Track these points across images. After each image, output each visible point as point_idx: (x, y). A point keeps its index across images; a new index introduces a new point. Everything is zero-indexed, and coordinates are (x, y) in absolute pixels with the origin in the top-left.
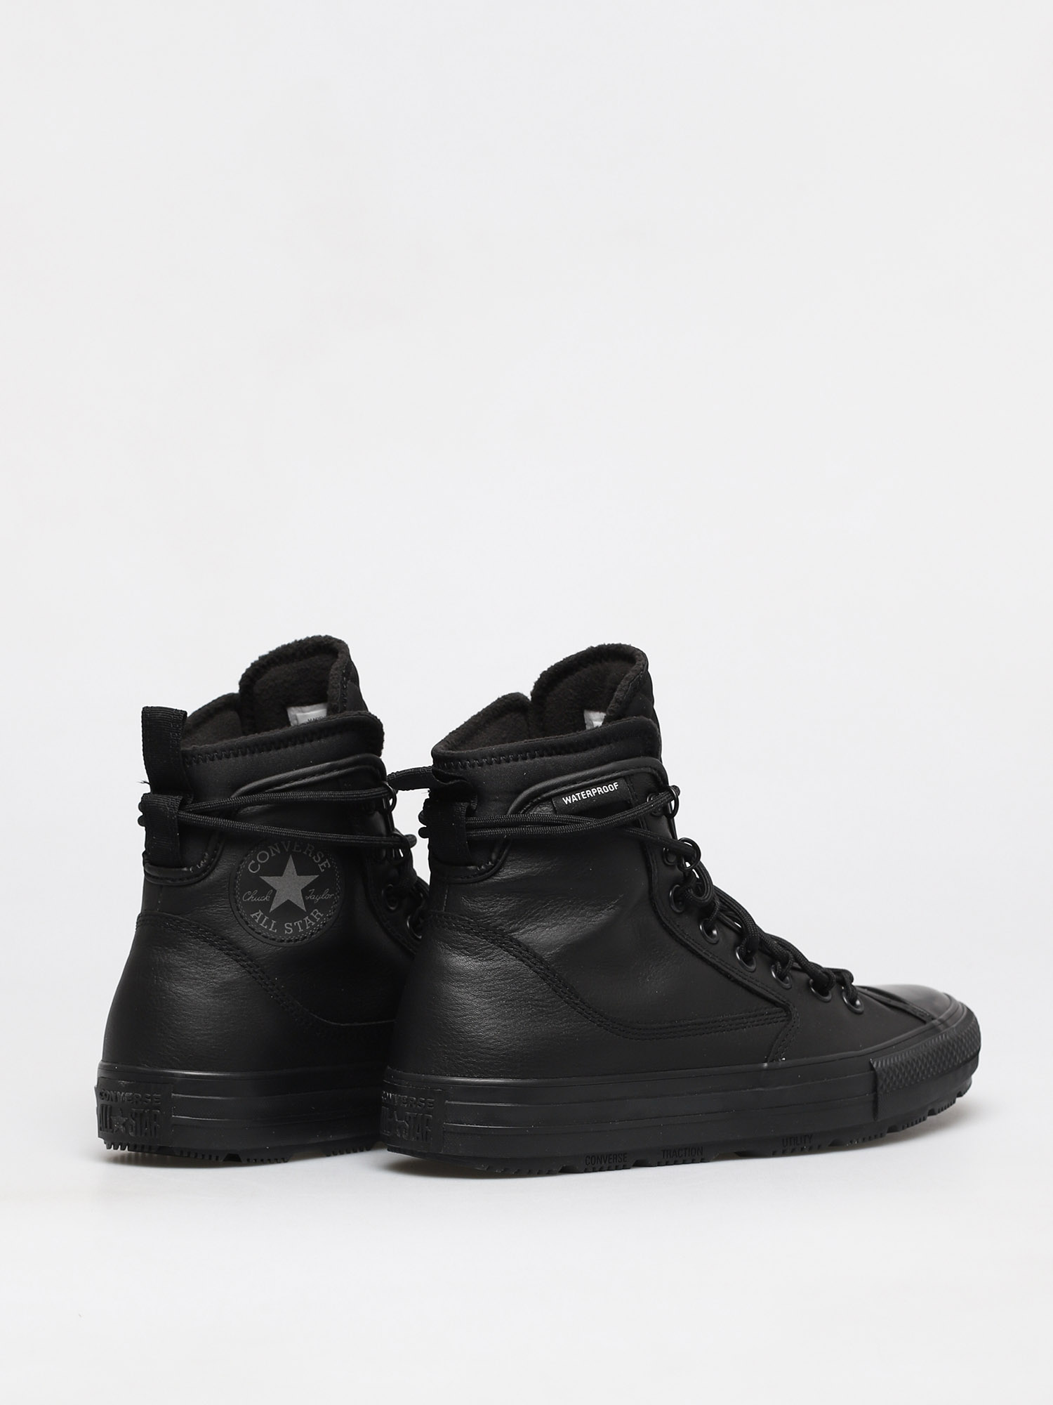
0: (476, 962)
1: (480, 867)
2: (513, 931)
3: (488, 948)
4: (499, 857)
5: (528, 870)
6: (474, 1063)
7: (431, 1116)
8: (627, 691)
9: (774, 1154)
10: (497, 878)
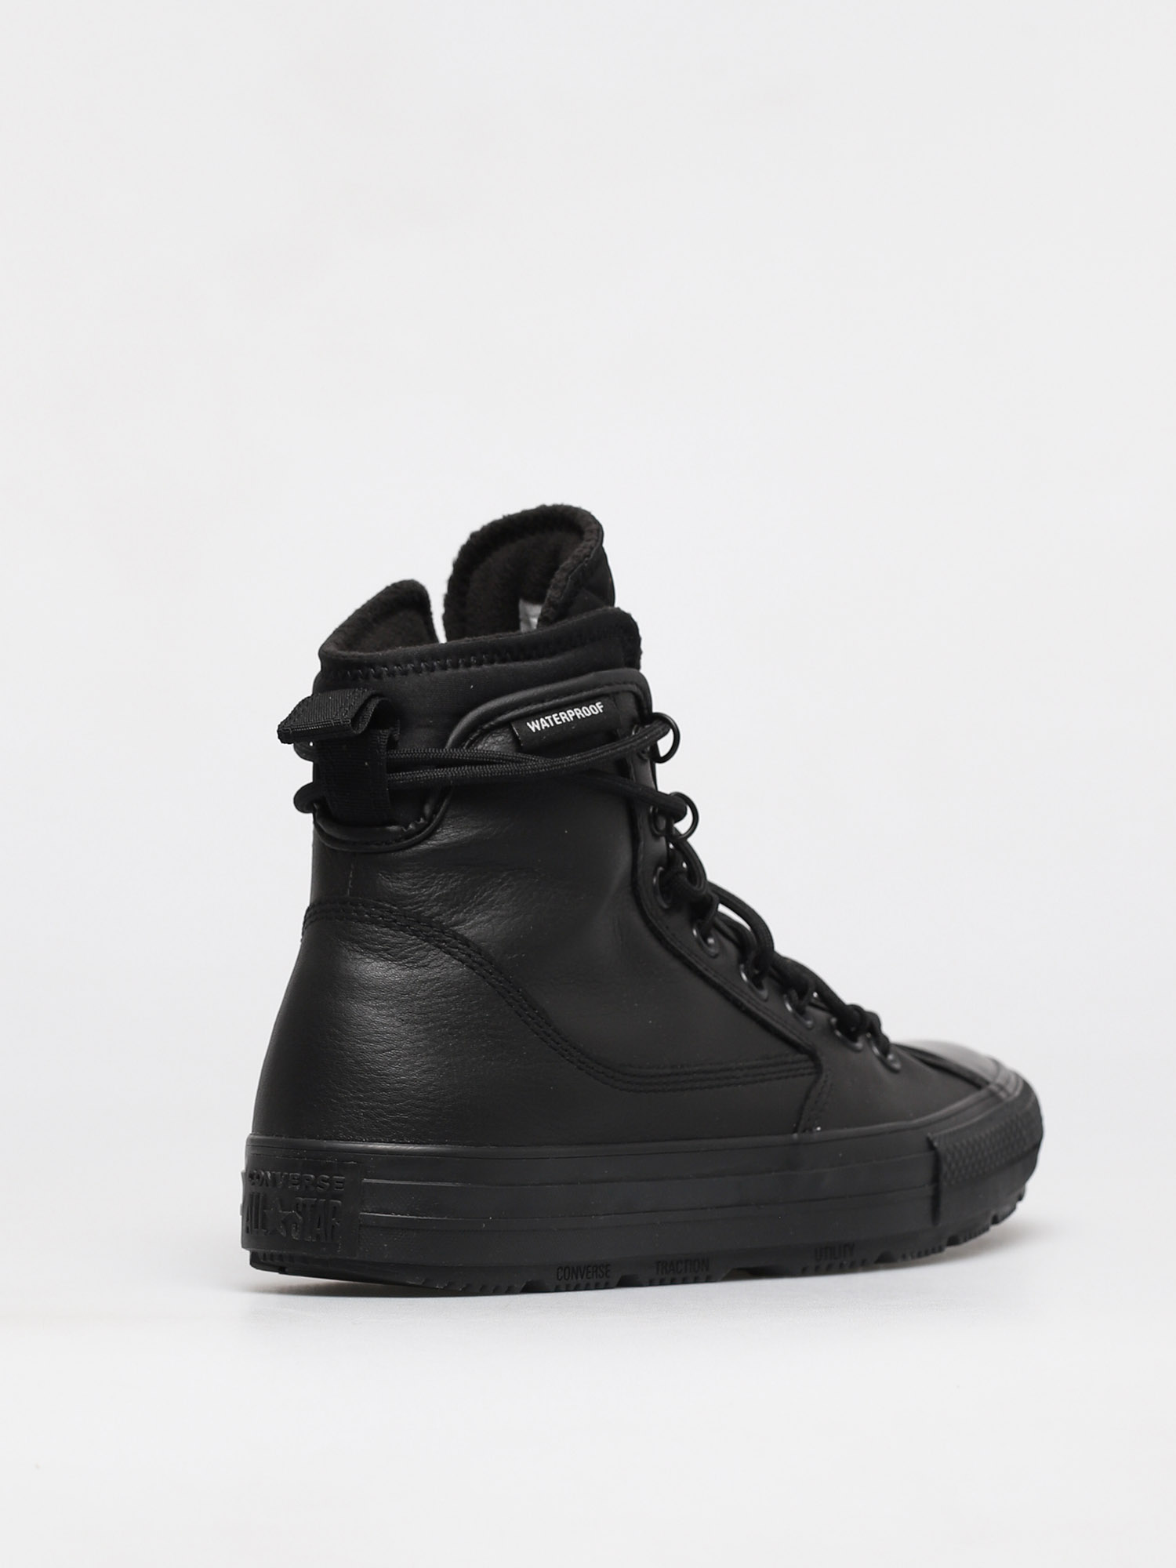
0: (403, 969)
1: (407, 827)
2: (457, 924)
3: (421, 949)
4: (435, 812)
5: (479, 830)
6: (405, 1122)
7: (339, 1202)
8: (565, 587)
9: (804, 1272)
10: (431, 844)
